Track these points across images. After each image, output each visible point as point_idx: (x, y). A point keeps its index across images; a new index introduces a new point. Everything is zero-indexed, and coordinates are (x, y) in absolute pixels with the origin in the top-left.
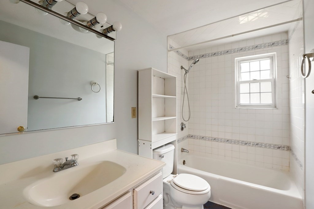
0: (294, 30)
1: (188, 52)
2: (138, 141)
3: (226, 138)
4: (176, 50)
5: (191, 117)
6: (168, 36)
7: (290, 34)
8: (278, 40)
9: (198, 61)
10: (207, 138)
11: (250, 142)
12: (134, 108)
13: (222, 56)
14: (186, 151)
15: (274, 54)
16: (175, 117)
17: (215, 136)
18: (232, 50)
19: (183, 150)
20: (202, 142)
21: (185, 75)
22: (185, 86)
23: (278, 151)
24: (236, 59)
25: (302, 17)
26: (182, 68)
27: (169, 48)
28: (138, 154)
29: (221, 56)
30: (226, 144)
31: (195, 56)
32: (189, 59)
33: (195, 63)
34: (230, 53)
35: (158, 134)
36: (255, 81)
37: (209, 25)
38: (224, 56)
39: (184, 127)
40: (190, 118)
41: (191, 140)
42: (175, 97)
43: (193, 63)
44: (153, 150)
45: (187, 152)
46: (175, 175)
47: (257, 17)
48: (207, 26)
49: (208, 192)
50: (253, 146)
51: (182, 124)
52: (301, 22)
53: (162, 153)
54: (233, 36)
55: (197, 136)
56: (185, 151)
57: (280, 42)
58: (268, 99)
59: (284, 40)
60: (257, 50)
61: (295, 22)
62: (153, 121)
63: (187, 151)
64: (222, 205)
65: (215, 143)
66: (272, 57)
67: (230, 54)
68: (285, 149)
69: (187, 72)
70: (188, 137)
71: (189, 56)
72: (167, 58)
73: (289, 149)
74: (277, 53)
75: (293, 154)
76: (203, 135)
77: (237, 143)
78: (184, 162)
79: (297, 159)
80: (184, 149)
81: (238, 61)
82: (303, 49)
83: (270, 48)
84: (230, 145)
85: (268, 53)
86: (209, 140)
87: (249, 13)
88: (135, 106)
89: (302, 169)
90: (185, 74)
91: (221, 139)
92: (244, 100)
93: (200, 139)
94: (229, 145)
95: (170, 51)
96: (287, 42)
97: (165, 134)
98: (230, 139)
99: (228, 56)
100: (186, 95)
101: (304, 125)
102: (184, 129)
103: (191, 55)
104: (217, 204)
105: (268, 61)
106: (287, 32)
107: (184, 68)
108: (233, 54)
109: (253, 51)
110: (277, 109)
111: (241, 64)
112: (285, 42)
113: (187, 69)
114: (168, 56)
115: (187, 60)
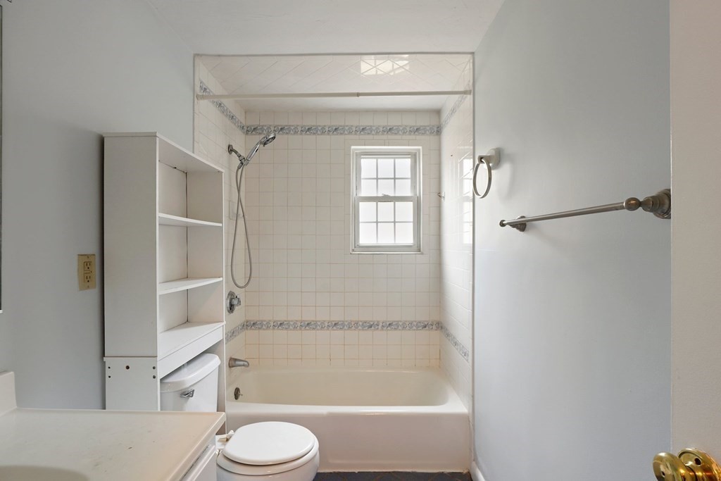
0: (453, 111)
1: (246, 112)
2: (104, 363)
3: (332, 319)
4: (216, 100)
5: (253, 275)
6: (198, 55)
7: (445, 115)
8: (426, 124)
9: (274, 138)
10: (292, 323)
11: (378, 322)
12: (88, 256)
13: (326, 138)
14: (242, 363)
15: (419, 150)
16: (221, 279)
17: (309, 317)
18: (347, 128)
19: (233, 363)
20: (281, 334)
21: (240, 170)
22: (239, 200)
23: (424, 333)
24: (353, 147)
25: (471, 88)
26: (231, 150)
27: (197, 89)
28: (104, 408)
29: (322, 136)
30: (332, 332)
31: (263, 126)
32: (249, 130)
33: (265, 144)
34: (341, 134)
35: (168, 330)
36: (386, 199)
37: (307, 57)
38: (328, 137)
39: (235, 302)
40: (252, 279)
41: (251, 334)
42: (220, 225)
43: (261, 143)
44: (161, 380)
45: (244, 365)
46: (224, 436)
47: (401, 67)
48: (303, 57)
49: (315, 456)
50: (382, 329)
51: (232, 296)
52: (469, 98)
53: (188, 385)
54: (358, 95)
55: (268, 323)
56: (238, 363)
57: (428, 128)
58: (406, 237)
59: (433, 126)
60: (391, 137)
61: (457, 96)
62: (160, 296)
63: (246, 363)
64: (334, 473)
65: (309, 334)
66: (415, 155)
67: (342, 136)
68: (434, 327)
69: (244, 163)
70: (245, 327)
71: (248, 124)
72: (194, 115)
73: (440, 325)
74: (423, 148)
75: (448, 335)
76: (281, 317)
77: (353, 328)
78: (237, 394)
79: (456, 344)
80: (236, 360)
81: (357, 154)
82: (472, 147)
83: (413, 137)
84: (341, 332)
85: (409, 145)
86: (295, 328)
87: (391, 56)
88: (93, 249)
89: (467, 360)
90: (239, 168)
91: (323, 322)
92: (367, 237)
93: (274, 329)
94: (337, 334)
95: (203, 97)
96: (438, 131)
97: (189, 327)
98: (340, 321)
99: (336, 138)
100: (241, 222)
101: (471, 283)
102: (236, 308)
103: (253, 122)
104: (324, 473)
105: (407, 162)
106: (438, 112)
107: (236, 152)
108: (347, 137)
109: (385, 137)
110: (422, 254)
111: (362, 160)
112: (436, 129)
113: (243, 154)
114: (196, 111)
115: (244, 133)
